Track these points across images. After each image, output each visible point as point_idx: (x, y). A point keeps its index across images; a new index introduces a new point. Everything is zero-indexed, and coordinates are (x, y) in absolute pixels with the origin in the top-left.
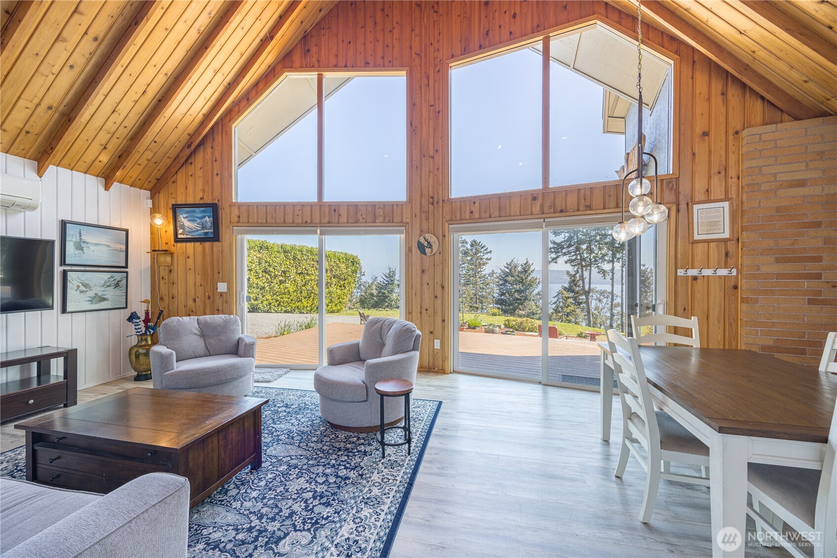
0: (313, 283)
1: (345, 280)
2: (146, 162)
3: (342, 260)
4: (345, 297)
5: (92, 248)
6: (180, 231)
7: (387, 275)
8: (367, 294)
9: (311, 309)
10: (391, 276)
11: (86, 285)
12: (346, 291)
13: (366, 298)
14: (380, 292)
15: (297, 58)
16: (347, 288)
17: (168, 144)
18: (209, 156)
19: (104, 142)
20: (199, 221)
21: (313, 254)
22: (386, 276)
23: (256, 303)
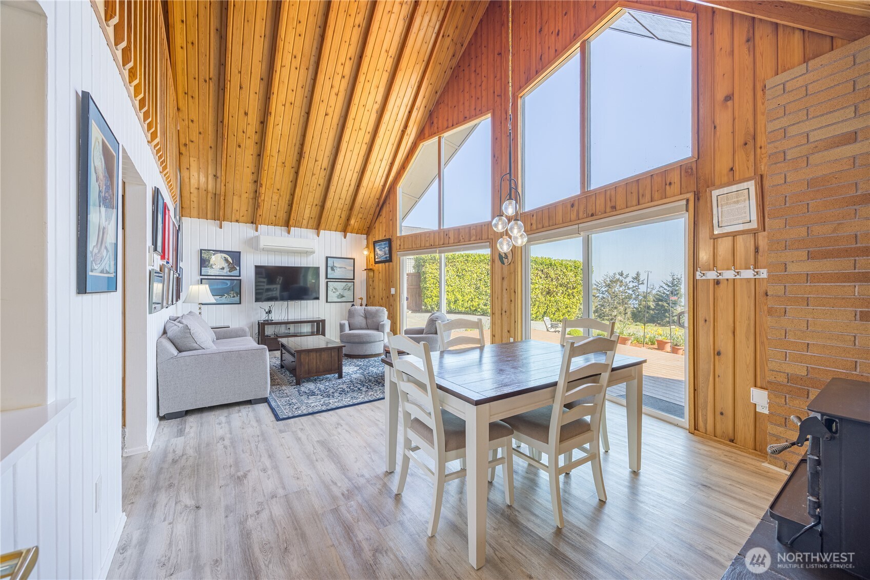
0: (538, 291)
1: (574, 288)
2: (360, 220)
3: (569, 268)
4: (574, 307)
5: (338, 269)
6: (376, 257)
7: (669, 284)
8: (641, 306)
9: (536, 317)
10: (674, 286)
11: (335, 289)
12: (574, 300)
13: (640, 312)
14: (658, 305)
15: (426, 132)
16: (576, 297)
17: (368, 207)
18: (388, 209)
19: (339, 215)
20: (383, 250)
21: (537, 264)
22: (667, 284)
23: (485, 307)
